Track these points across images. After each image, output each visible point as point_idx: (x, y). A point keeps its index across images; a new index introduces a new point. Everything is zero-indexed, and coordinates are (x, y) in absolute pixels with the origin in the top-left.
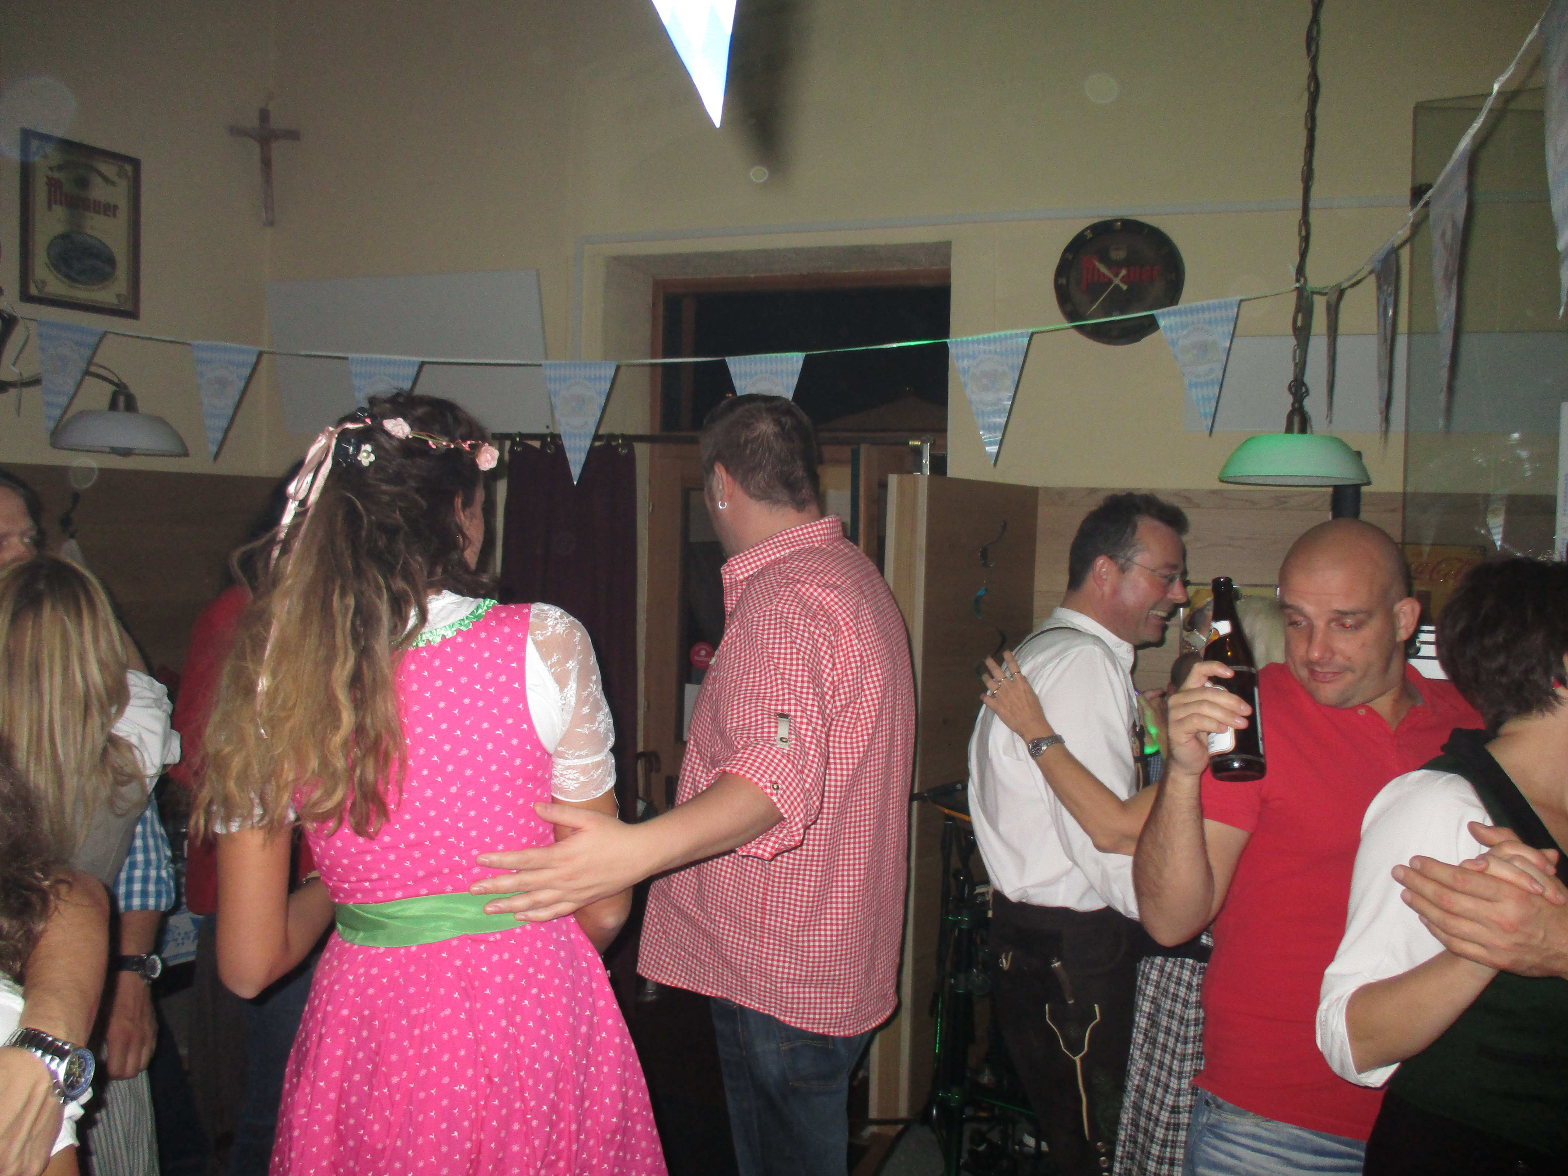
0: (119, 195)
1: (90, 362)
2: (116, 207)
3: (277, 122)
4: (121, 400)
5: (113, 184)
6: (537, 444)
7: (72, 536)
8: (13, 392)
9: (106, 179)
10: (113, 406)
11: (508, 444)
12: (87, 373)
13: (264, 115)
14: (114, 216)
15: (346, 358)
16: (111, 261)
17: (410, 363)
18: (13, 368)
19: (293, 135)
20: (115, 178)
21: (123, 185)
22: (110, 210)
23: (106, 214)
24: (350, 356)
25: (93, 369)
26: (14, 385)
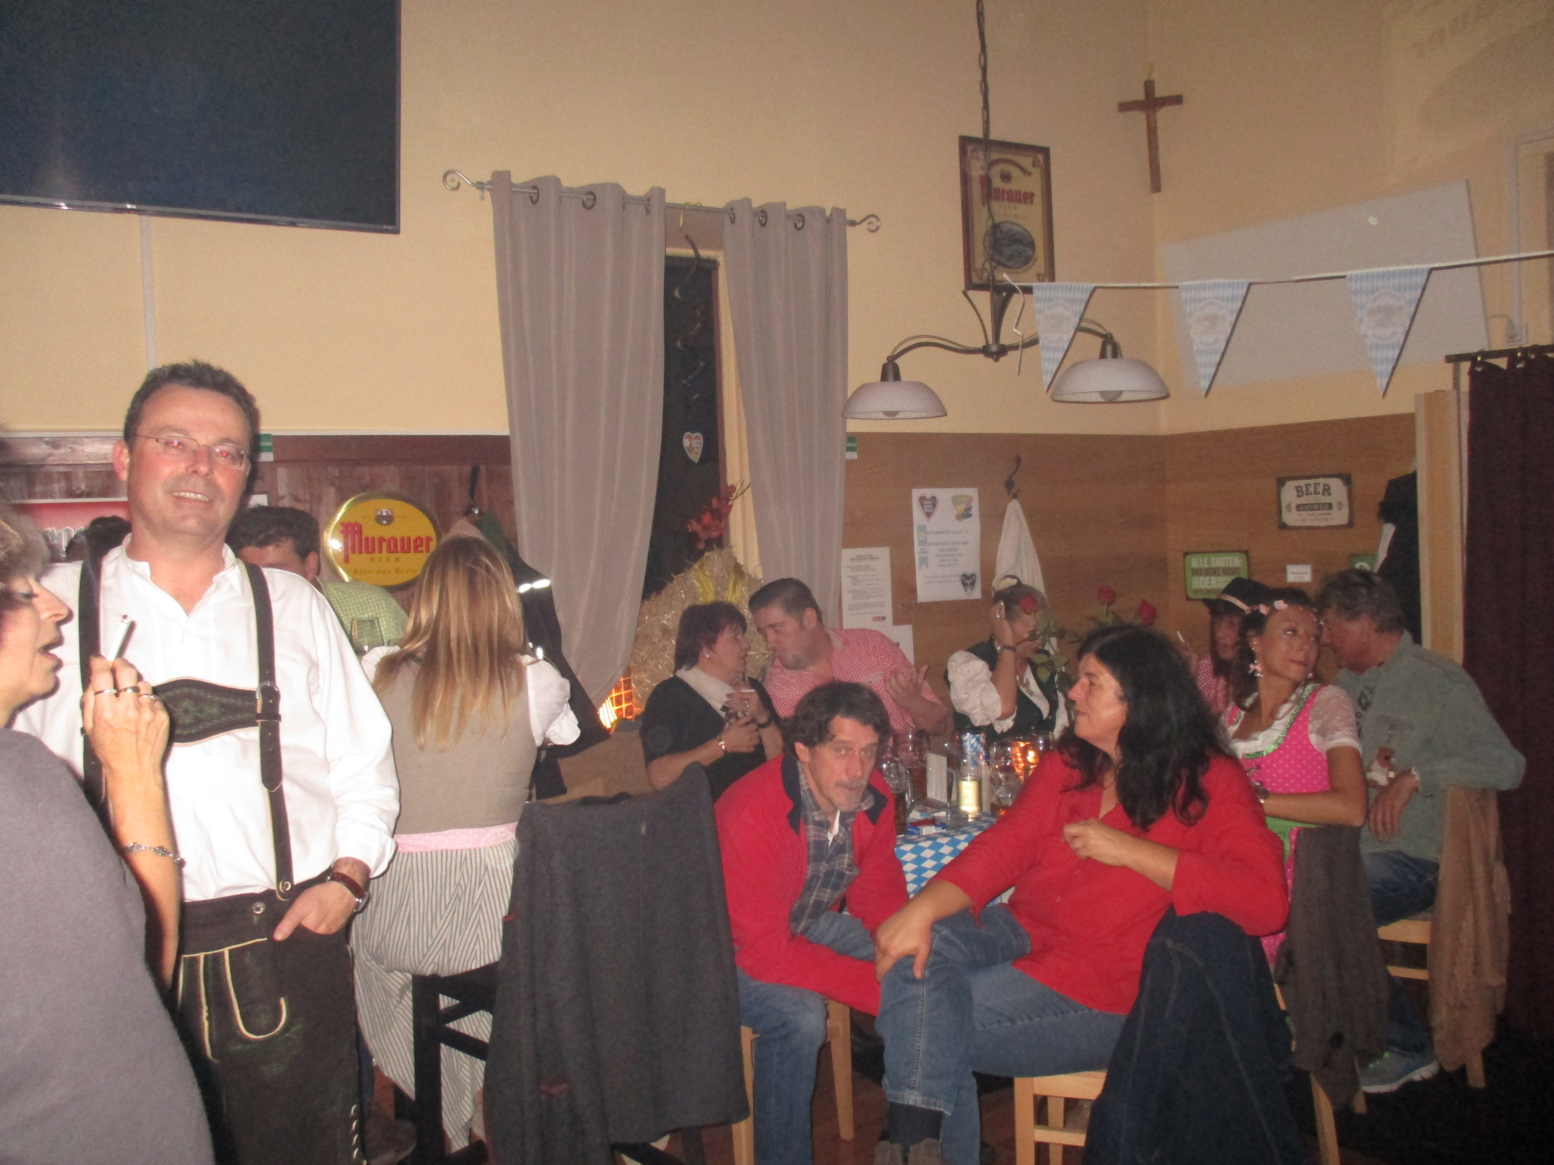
0: (1033, 184)
1: (1081, 319)
2: (1032, 195)
3: (1160, 92)
4: (1109, 349)
5: (1030, 174)
6: (1502, 363)
7: (1015, 497)
8: (1013, 355)
9: (1024, 171)
10: (1103, 355)
11: (1465, 366)
12: (1079, 329)
13: (1149, 86)
14: (1032, 203)
15: (1343, 277)
16: (1032, 245)
17: (1416, 272)
18: (1015, 330)
19: (1177, 100)
20: (1029, 167)
21: (1037, 173)
22: (1028, 198)
23: (1026, 203)
24: (1348, 273)
25: (1083, 325)
26: (1014, 347)
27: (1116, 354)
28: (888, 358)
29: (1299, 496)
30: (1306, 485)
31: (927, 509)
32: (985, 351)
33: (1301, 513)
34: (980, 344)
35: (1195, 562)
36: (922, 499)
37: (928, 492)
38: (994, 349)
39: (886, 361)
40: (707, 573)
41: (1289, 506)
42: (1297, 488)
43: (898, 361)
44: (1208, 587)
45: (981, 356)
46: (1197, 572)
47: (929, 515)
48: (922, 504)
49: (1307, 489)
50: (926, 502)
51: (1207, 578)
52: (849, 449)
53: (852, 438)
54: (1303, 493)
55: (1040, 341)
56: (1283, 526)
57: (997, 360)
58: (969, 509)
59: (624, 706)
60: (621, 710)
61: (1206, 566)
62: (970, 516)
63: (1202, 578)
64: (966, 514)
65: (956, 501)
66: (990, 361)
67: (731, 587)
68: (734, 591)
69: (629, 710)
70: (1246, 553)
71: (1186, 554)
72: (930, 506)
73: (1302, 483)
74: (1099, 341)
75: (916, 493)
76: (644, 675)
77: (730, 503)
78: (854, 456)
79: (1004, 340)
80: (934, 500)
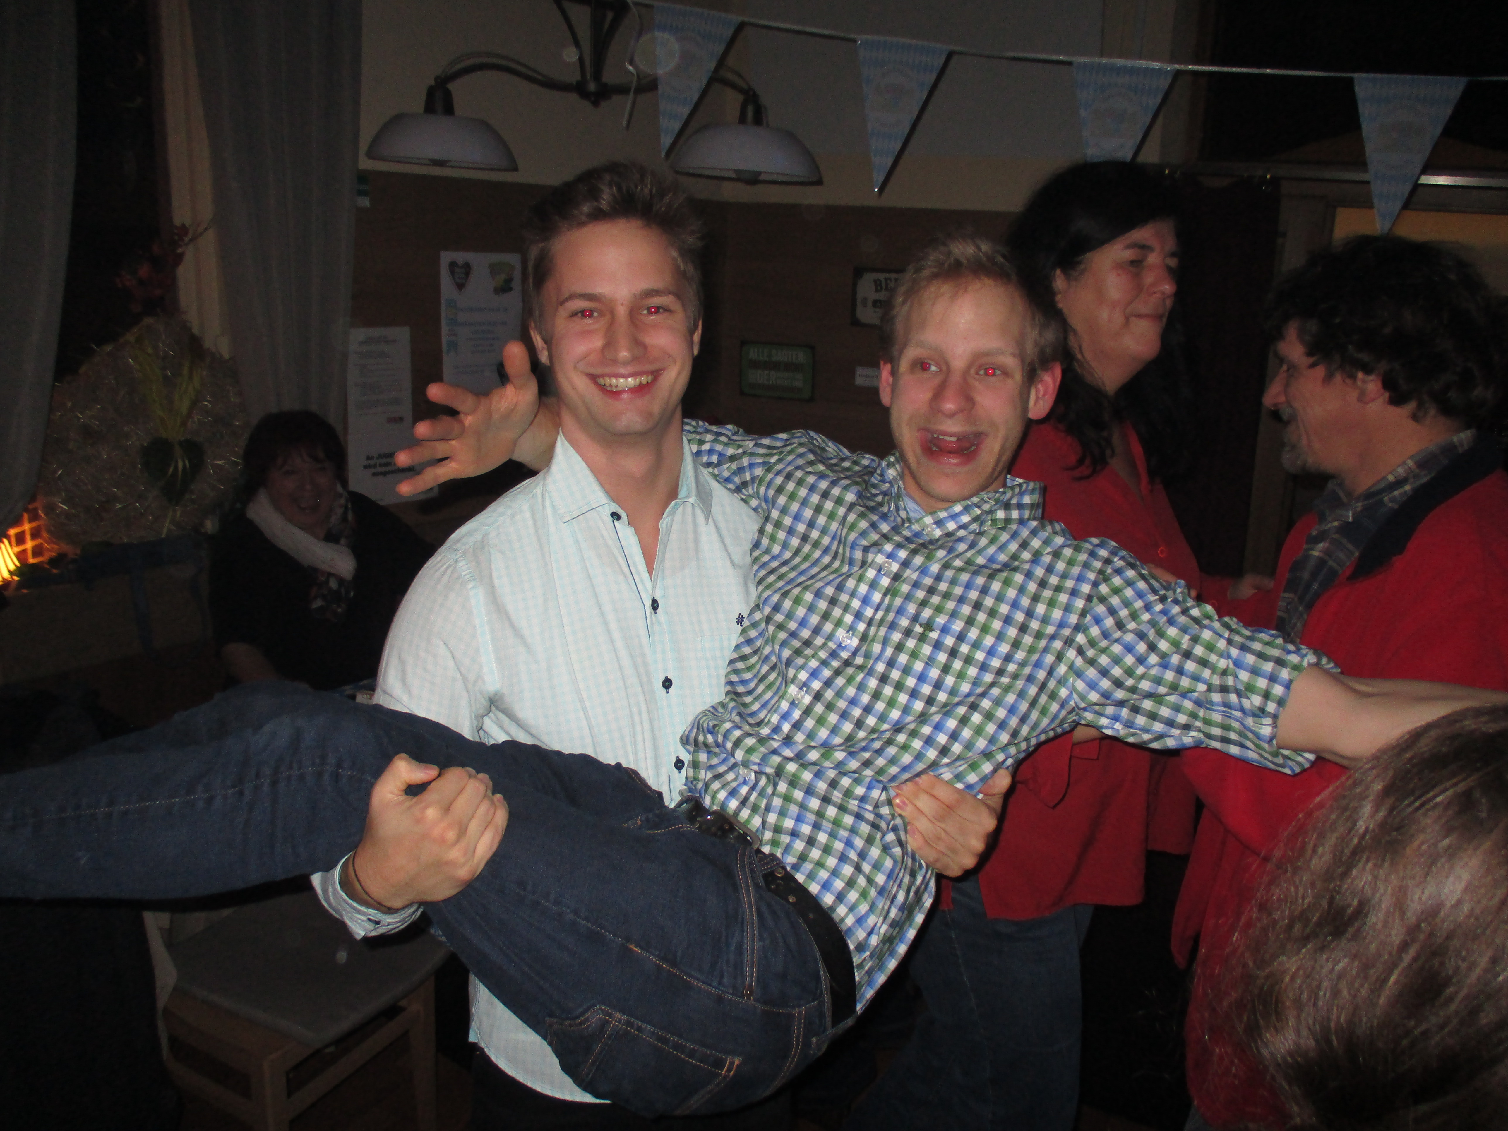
1: (719, 65)
4: (751, 111)
8: (620, 101)
10: (742, 119)
12: (715, 78)
15: (1070, 63)
18: (626, 64)
24: (1075, 60)
25: (722, 73)
26: (623, 90)
27: (758, 120)
28: (437, 78)
29: (877, 291)
30: (886, 279)
31: (459, 278)
32: (580, 89)
33: (877, 309)
34: (574, 77)
35: (753, 353)
36: (453, 265)
37: (461, 257)
38: (592, 87)
39: (433, 83)
40: (150, 351)
41: (864, 301)
42: (875, 281)
43: (451, 86)
44: (766, 382)
45: (573, 97)
46: (755, 365)
47: (460, 286)
48: (452, 273)
49: (887, 285)
50: (457, 270)
51: (766, 372)
52: (361, 193)
53: (363, 177)
54: (881, 287)
55: (660, 87)
56: (856, 322)
57: (596, 104)
58: (509, 281)
59: (29, 544)
60: (24, 551)
61: (766, 359)
62: (511, 289)
63: (759, 372)
64: (505, 288)
65: (494, 269)
66: (586, 104)
67: (185, 371)
68: (191, 378)
69: (37, 551)
70: (812, 348)
71: (743, 343)
72: (463, 276)
73: (882, 276)
74: (741, 98)
75: (446, 257)
76: (56, 499)
77: (180, 250)
78: (365, 202)
79: (609, 77)
80: (467, 268)
